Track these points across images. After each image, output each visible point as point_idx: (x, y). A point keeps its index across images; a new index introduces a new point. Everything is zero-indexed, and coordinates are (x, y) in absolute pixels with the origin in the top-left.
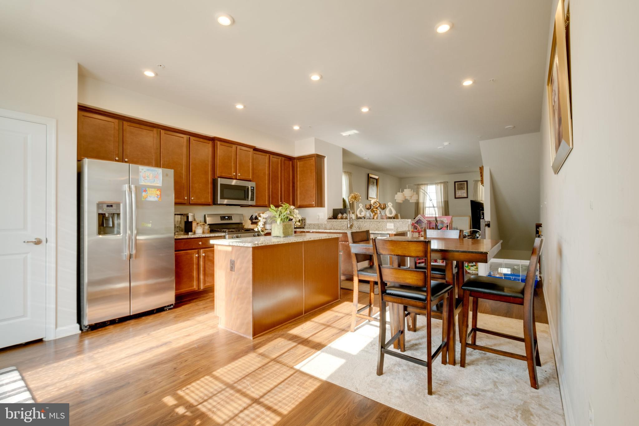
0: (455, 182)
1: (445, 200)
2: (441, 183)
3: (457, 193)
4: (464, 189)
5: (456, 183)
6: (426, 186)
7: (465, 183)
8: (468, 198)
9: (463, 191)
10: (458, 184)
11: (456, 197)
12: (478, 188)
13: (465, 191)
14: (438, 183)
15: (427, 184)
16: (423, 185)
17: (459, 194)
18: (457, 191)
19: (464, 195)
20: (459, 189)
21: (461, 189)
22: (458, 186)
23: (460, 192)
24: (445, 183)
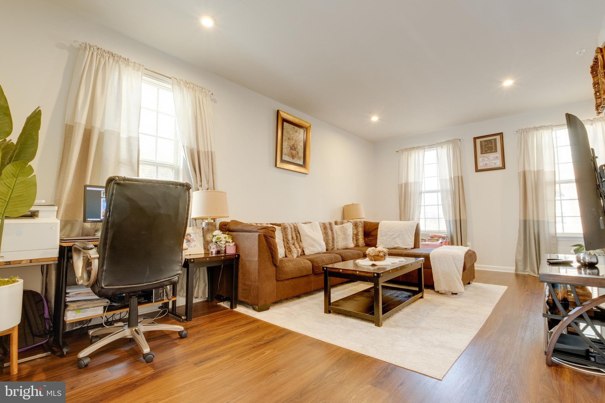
0: (475, 139)
1: (457, 175)
2: (448, 142)
3: (480, 159)
4: (496, 151)
5: (478, 141)
6: (421, 152)
7: (498, 138)
8: (504, 168)
9: (492, 156)
10: (481, 142)
11: (479, 168)
12: (530, 144)
13: (499, 154)
14: (441, 143)
15: (422, 147)
16: (415, 150)
17: (485, 163)
18: (480, 157)
19: (495, 163)
20: (484, 151)
21: (489, 151)
22: (481, 146)
23: (487, 158)
24: (455, 142)
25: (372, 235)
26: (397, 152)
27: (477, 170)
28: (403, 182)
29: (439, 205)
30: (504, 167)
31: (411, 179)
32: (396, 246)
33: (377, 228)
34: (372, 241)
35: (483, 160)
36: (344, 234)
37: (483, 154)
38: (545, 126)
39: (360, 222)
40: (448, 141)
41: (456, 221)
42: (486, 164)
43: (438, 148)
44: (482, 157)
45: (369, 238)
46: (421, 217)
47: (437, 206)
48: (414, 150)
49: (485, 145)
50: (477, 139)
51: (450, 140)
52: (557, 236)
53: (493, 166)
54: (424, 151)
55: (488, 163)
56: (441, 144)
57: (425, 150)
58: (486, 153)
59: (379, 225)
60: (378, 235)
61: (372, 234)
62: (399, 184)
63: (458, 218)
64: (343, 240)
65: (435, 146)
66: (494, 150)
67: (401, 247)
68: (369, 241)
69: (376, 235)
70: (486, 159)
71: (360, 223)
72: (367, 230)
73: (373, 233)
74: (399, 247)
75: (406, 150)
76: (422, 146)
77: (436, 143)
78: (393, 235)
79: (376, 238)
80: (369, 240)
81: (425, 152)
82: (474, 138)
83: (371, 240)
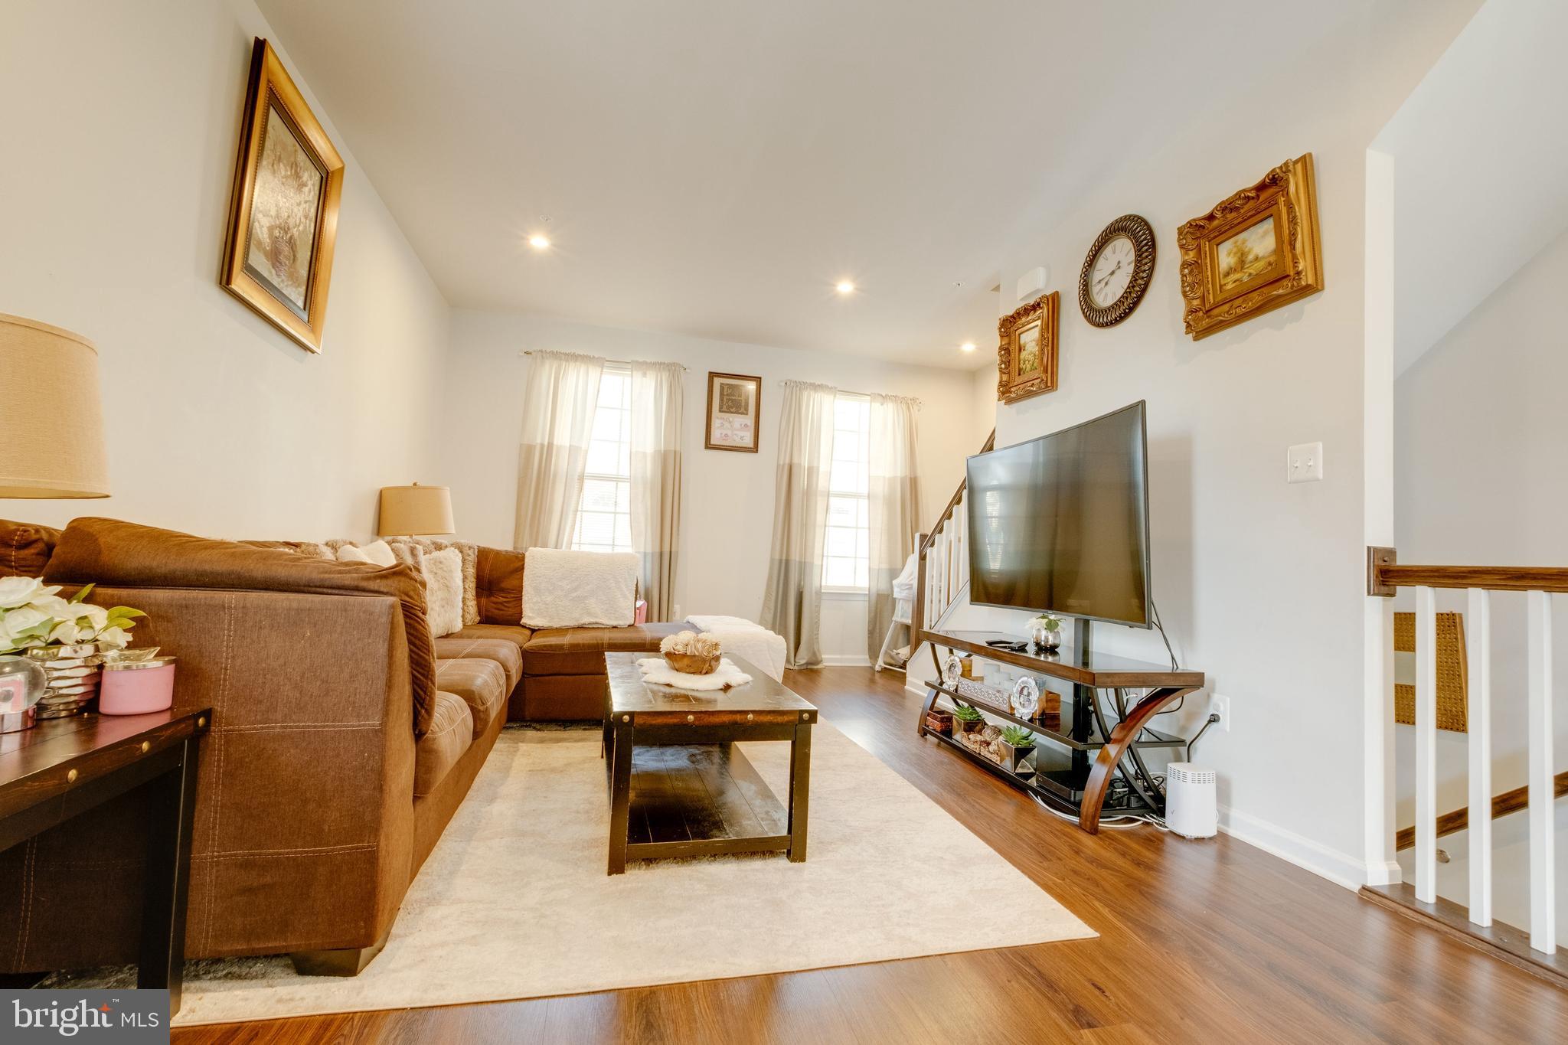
0: (712, 375)
1: (672, 448)
2: (658, 366)
3: (716, 423)
4: (746, 413)
6: (594, 372)
7: (752, 385)
8: (757, 452)
9: (738, 420)
10: (722, 387)
11: (713, 441)
12: (803, 414)
13: (749, 420)
14: (644, 363)
15: (598, 362)
16: (578, 363)
17: (724, 432)
18: (718, 418)
19: (742, 438)
20: (725, 407)
21: (733, 410)
22: (722, 394)
23: (730, 422)
24: (673, 370)
25: (503, 590)
26: (527, 353)
27: (708, 445)
28: (539, 441)
29: (618, 513)
30: (755, 449)
31: (563, 438)
32: (585, 620)
33: (522, 569)
34: (503, 608)
35: (722, 425)
36: (447, 586)
37: (722, 412)
38: (827, 387)
39: (470, 548)
40: (660, 364)
41: (661, 554)
42: (726, 435)
43: (634, 373)
44: (721, 418)
45: (493, 599)
46: (574, 541)
47: (613, 515)
48: (576, 361)
49: (727, 395)
50: (716, 376)
51: (664, 363)
52: (823, 591)
53: (738, 443)
54: (602, 371)
55: (729, 433)
56: (643, 366)
57: (604, 370)
58: (728, 412)
59: (526, 560)
60: (524, 589)
61: (505, 585)
62: (521, 445)
63: (666, 549)
64: (443, 607)
65: (629, 366)
66: (742, 410)
67: (604, 622)
68: (496, 609)
69: (519, 590)
70: (727, 425)
71: (470, 552)
72: (487, 572)
73: (507, 584)
74: (597, 623)
75: (556, 355)
76: (598, 358)
77: (633, 361)
78: (575, 589)
79: (520, 599)
80: (493, 605)
81: (603, 376)
82: (710, 373)
83: (501, 603)
